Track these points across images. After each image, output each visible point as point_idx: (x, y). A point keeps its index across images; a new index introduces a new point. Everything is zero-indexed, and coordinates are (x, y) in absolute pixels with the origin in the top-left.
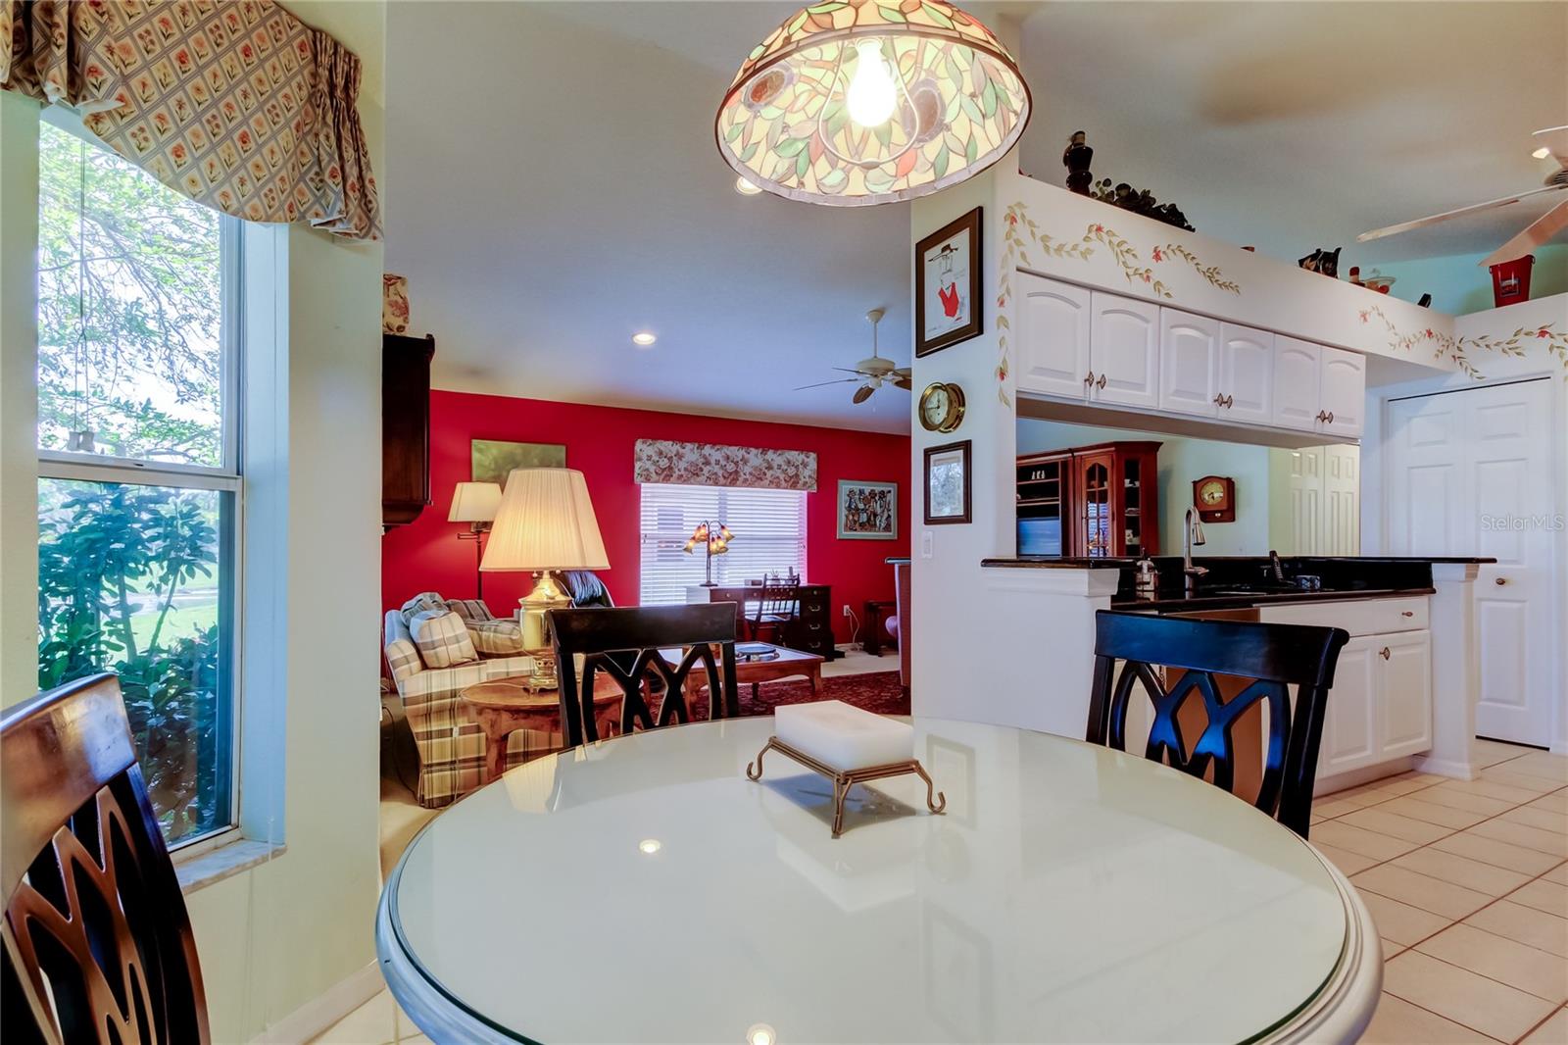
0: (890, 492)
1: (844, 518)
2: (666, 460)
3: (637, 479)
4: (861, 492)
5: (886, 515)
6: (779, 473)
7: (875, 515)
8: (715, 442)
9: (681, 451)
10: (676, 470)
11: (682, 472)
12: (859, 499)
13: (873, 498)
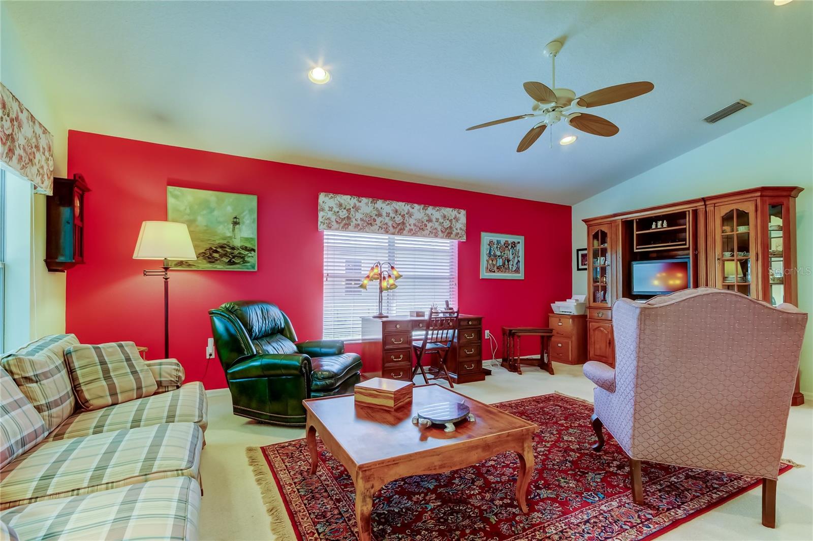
0: (519, 243)
1: (485, 262)
2: (345, 211)
3: (321, 227)
4: (498, 242)
5: (516, 261)
6: (437, 225)
7: (509, 261)
8: (385, 198)
9: (358, 204)
10: (354, 220)
11: (359, 222)
12: (497, 247)
13: (507, 247)
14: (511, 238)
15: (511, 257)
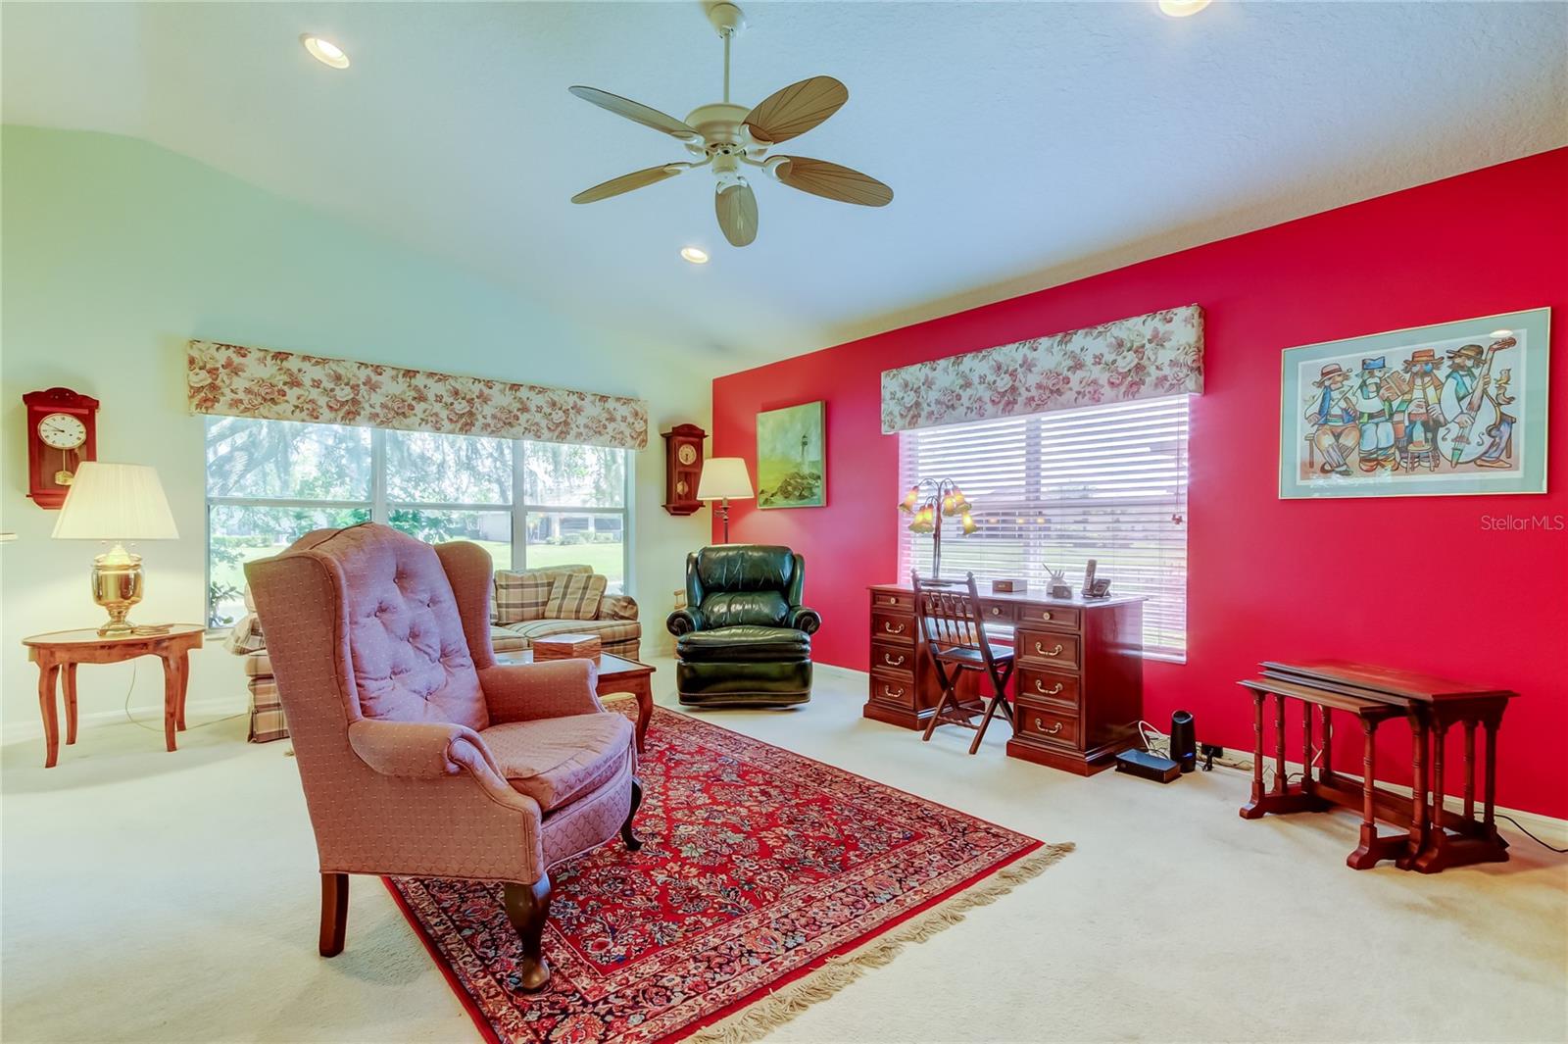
1: (1301, 444)
12: (1363, 385)
13: (1426, 374)
14: (1444, 338)
15: (1450, 408)
